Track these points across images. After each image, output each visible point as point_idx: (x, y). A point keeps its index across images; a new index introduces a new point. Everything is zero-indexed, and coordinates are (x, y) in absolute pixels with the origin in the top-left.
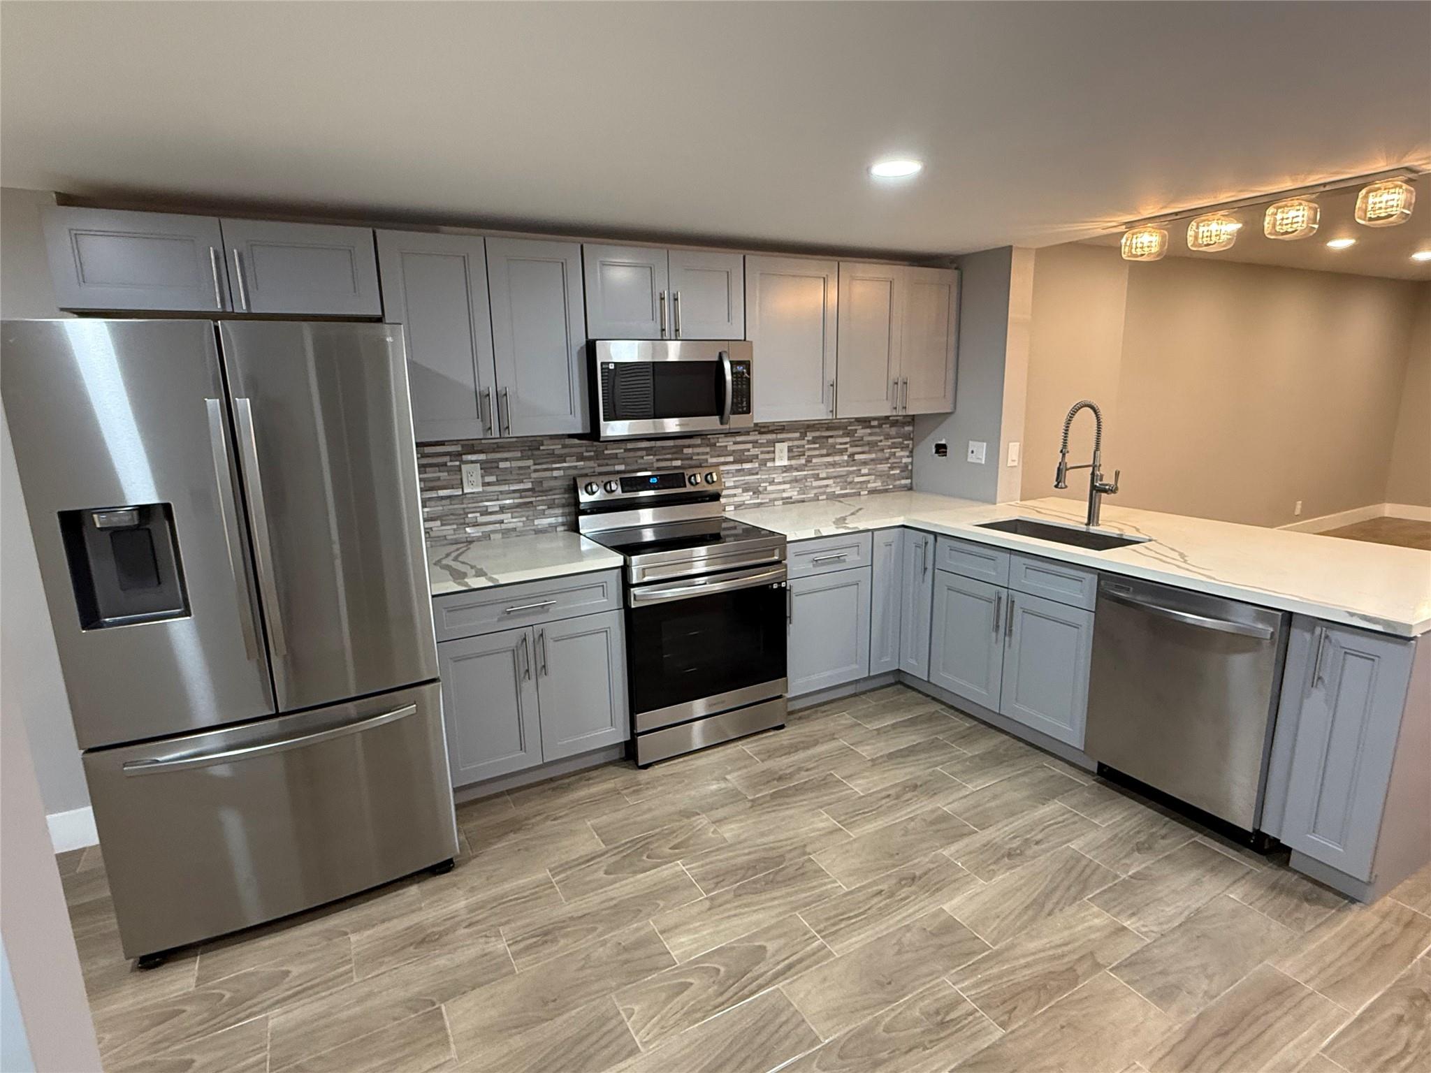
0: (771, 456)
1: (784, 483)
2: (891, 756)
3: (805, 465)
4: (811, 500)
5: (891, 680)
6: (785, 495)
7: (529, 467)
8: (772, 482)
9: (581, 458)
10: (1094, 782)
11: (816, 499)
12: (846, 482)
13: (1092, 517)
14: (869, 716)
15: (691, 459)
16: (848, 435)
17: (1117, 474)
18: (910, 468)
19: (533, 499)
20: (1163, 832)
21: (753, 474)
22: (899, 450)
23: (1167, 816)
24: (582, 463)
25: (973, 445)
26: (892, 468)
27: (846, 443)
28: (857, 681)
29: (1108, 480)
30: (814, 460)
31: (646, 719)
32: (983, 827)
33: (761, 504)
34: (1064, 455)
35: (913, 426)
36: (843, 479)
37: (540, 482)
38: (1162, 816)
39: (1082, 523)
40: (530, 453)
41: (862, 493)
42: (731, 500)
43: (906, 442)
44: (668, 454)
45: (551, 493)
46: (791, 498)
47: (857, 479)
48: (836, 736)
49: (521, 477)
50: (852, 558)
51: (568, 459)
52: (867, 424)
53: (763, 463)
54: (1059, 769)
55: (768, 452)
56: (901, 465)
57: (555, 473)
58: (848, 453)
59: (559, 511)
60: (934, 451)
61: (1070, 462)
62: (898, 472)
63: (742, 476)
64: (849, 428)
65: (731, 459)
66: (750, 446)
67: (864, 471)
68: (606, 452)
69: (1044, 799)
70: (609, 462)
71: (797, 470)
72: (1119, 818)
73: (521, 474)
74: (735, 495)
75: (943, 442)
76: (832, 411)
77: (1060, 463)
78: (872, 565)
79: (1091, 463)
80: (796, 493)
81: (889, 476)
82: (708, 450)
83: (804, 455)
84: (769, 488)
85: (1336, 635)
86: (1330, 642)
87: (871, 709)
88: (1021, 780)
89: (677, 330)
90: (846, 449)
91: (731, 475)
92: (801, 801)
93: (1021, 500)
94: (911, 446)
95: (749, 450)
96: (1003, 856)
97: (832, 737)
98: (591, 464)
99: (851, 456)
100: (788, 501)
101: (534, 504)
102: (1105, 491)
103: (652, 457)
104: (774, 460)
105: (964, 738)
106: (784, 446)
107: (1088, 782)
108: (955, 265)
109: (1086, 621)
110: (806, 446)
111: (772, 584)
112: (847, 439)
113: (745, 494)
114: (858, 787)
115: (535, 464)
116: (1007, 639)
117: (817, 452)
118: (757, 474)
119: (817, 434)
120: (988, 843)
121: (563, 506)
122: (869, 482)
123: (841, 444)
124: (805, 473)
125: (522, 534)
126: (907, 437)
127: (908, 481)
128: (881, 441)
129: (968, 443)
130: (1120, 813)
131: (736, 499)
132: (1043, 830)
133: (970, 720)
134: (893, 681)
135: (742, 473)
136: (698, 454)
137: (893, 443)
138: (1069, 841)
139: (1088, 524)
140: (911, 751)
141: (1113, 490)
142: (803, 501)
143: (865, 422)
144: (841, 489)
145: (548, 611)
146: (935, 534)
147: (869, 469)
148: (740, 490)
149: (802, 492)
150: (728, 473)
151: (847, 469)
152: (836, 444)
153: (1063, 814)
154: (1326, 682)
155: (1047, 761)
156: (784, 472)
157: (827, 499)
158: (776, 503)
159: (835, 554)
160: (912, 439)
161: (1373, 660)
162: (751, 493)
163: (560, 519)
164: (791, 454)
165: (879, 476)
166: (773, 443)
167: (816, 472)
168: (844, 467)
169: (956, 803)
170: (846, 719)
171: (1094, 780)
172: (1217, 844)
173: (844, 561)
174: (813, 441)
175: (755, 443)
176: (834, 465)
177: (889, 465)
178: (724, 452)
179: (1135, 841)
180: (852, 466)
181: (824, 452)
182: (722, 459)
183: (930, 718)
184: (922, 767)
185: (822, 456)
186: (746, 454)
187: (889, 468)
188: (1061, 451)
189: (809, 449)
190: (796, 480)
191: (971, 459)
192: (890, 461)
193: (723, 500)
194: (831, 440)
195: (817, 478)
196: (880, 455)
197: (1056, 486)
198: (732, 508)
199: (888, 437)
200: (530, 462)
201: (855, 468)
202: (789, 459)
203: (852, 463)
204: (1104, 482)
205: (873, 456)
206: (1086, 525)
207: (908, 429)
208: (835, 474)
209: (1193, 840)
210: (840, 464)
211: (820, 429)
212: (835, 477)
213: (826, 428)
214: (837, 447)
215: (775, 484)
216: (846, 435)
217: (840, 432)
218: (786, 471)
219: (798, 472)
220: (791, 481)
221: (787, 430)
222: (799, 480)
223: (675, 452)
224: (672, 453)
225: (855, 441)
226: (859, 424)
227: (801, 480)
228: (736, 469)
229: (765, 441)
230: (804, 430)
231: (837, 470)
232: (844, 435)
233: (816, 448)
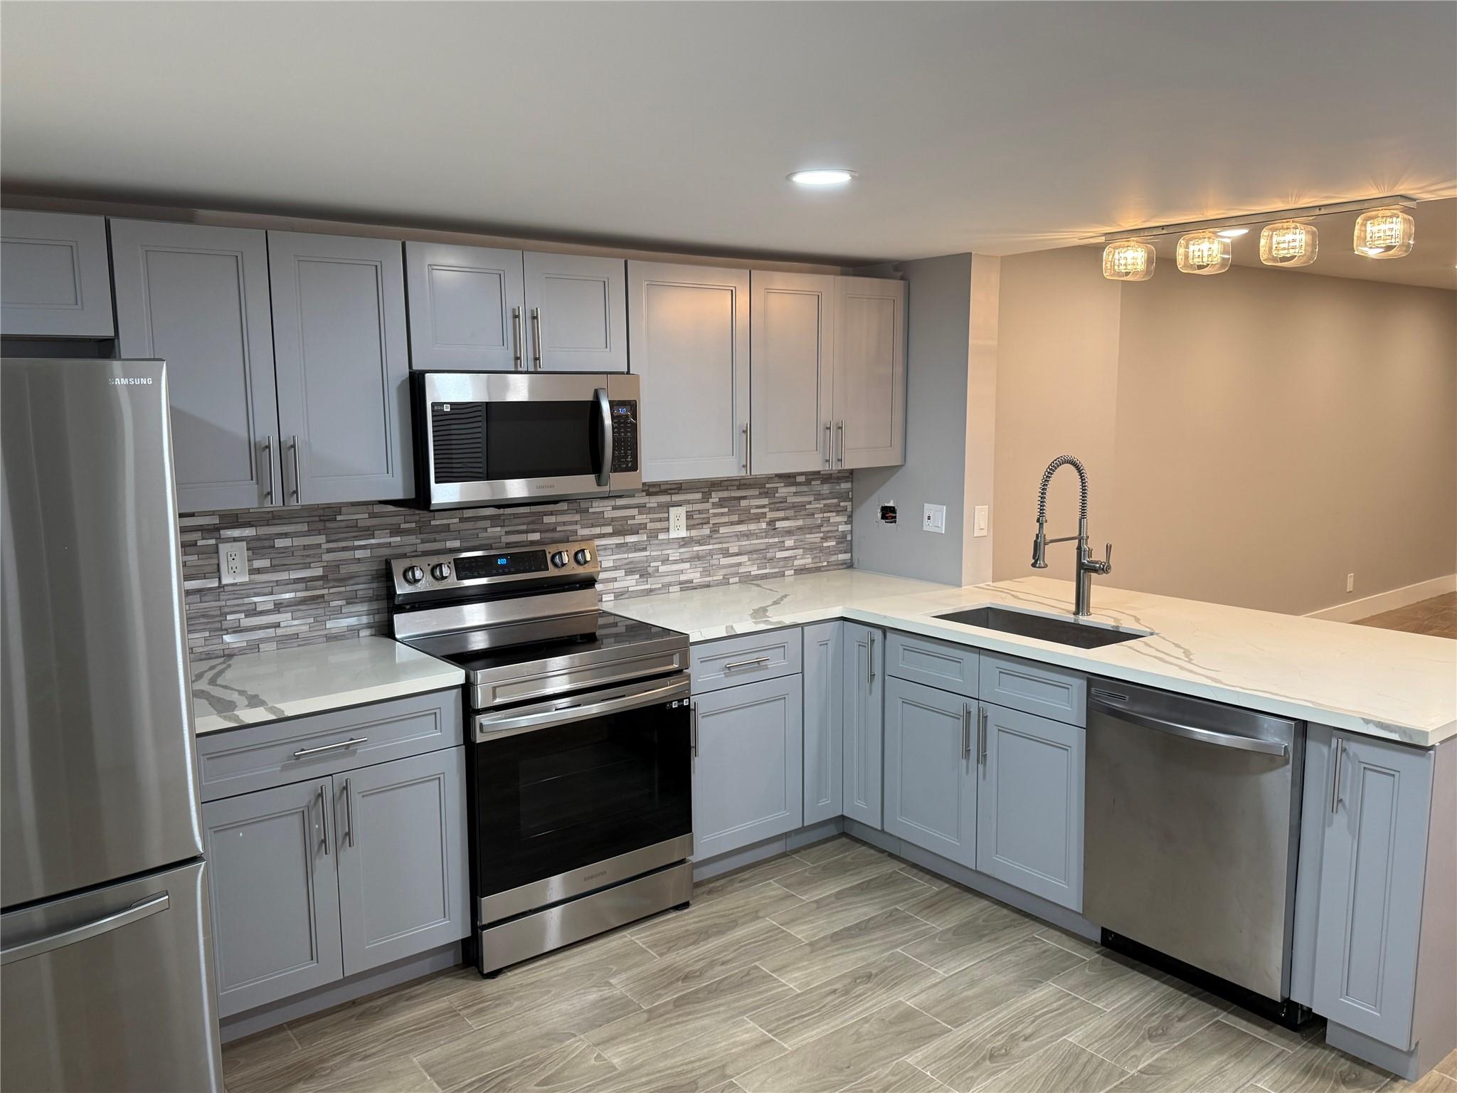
0: (664, 524)
1: (682, 561)
2: (836, 937)
3: (710, 537)
4: (719, 584)
5: (832, 830)
6: (683, 578)
7: (319, 546)
8: (665, 561)
9: (396, 531)
10: (1097, 956)
11: (725, 582)
12: (765, 558)
13: (1081, 602)
14: (804, 883)
15: (554, 530)
16: (766, 494)
17: (1109, 548)
18: (849, 538)
19: (325, 591)
20: (1181, 1012)
21: (640, 550)
22: (834, 514)
23: (1185, 992)
24: (398, 539)
25: (929, 509)
26: (825, 539)
27: (764, 507)
28: (786, 835)
29: (1098, 556)
30: (722, 530)
31: (494, 905)
32: (957, 1023)
33: (651, 590)
34: (1041, 525)
35: (852, 482)
36: (762, 556)
37: (336, 566)
38: (1180, 993)
39: (1069, 612)
40: (320, 526)
41: (787, 573)
42: (610, 586)
43: (842, 504)
44: (524, 524)
45: (351, 582)
46: (691, 581)
47: (780, 555)
48: (760, 914)
49: (308, 560)
50: (776, 663)
51: (377, 533)
52: (792, 480)
53: (653, 535)
54: (1052, 941)
55: (660, 520)
56: (837, 534)
57: (359, 554)
58: (767, 520)
59: (364, 607)
60: (879, 515)
61: (1049, 533)
62: (834, 543)
63: (624, 553)
64: (767, 486)
65: (609, 530)
66: (635, 512)
67: (789, 543)
68: (433, 523)
69: (1035, 979)
70: (438, 537)
71: (699, 543)
72: (1127, 999)
73: (308, 556)
74: (615, 580)
75: (891, 504)
76: (745, 466)
77: (1037, 536)
78: (802, 672)
79: (1076, 534)
80: (698, 575)
81: (822, 549)
82: (577, 517)
83: (709, 523)
84: (662, 569)
85: (1354, 747)
86: (1348, 755)
87: (807, 874)
88: (1007, 958)
89: (536, 359)
90: (765, 513)
91: (609, 552)
92: (716, 1006)
93: (993, 582)
94: (849, 509)
95: (633, 517)
96: (984, 1059)
97: (755, 916)
98: (412, 539)
99: (772, 522)
100: (687, 586)
101: (326, 598)
102: (1095, 570)
103: (499, 529)
104: (668, 530)
105: (932, 906)
106: (681, 511)
107: (1091, 955)
108: (900, 274)
109: (1076, 739)
110: (711, 511)
111: (671, 702)
112: (765, 501)
113: (629, 578)
114: (792, 982)
115: (328, 542)
116: (981, 766)
117: (725, 519)
118: (645, 549)
119: (725, 494)
120: (965, 1042)
121: (370, 600)
122: (795, 557)
123: (757, 507)
124: (710, 547)
125: (307, 641)
126: (844, 496)
127: (847, 556)
128: (810, 503)
129: (924, 506)
130: (1129, 993)
131: (617, 585)
132: (1034, 1021)
133: (940, 882)
134: (835, 832)
135: (624, 549)
136: (564, 524)
137: (825, 505)
138: (1064, 1033)
139: (1076, 613)
140: (862, 929)
141: (1104, 569)
142: (708, 586)
143: (788, 478)
144: (759, 568)
145: (355, 752)
146: (884, 630)
147: (796, 541)
148: (622, 573)
149: (706, 572)
150: (605, 549)
151: (767, 540)
152: (751, 507)
153: (1059, 999)
154: (1347, 805)
155: (1038, 931)
156: (681, 546)
157: (740, 582)
158: (671, 589)
159: (753, 658)
160: (851, 500)
161: (1393, 775)
162: (638, 576)
163: (365, 620)
164: (692, 522)
165: (810, 549)
166: (666, 507)
167: (725, 545)
168: (762, 538)
169: (923, 994)
170: (774, 888)
171: (1098, 953)
172: (1245, 1023)
173: (766, 668)
174: (720, 504)
175: (641, 507)
176: (748, 535)
177: (822, 535)
178: (599, 520)
179: (1146, 1026)
180: (773, 537)
181: (735, 518)
182: (597, 530)
183: (887, 883)
184: (877, 949)
185: (732, 523)
186: (630, 522)
187: (822, 538)
188: (1038, 521)
189: (715, 515)
190: (698, 557)
191: (928, 526)
192: (823, 529)
193: (598, 587)
194: (744, 503)
195: (726, 553)
196: (809, 521)
197: (1034, 565)
198: (611, 597)
199: (819, 497)
200: (321, 539)
201: (776, 540)
202: (689, 528)
203: (772, 533)
204: (1094, 558)
205: (800, 523)
206: (1074, 614)
207: (845, 486)
208: (749, 548)
209: (1216, 1019)
210: (756, 534)
211: (729, 488)
212: (751, 552)
213: (737, 486)
214: (752, 511)
215: (670, 562)
216: (763, 496)
217: (756, 492)
218: (683, 545)
219: (701, 545)
220: (691, 558)
221: (684, 490)
222: (702, 557)
223: (533, 522)
224: (528, 524)
225: (776, 503)
226: (781, 480)
227: (706, 557)
228: (616, 544)
229: (656, 505)
230: (707, 490)
231: (752, 542)
232: (761, 496)
233: (725, 513)
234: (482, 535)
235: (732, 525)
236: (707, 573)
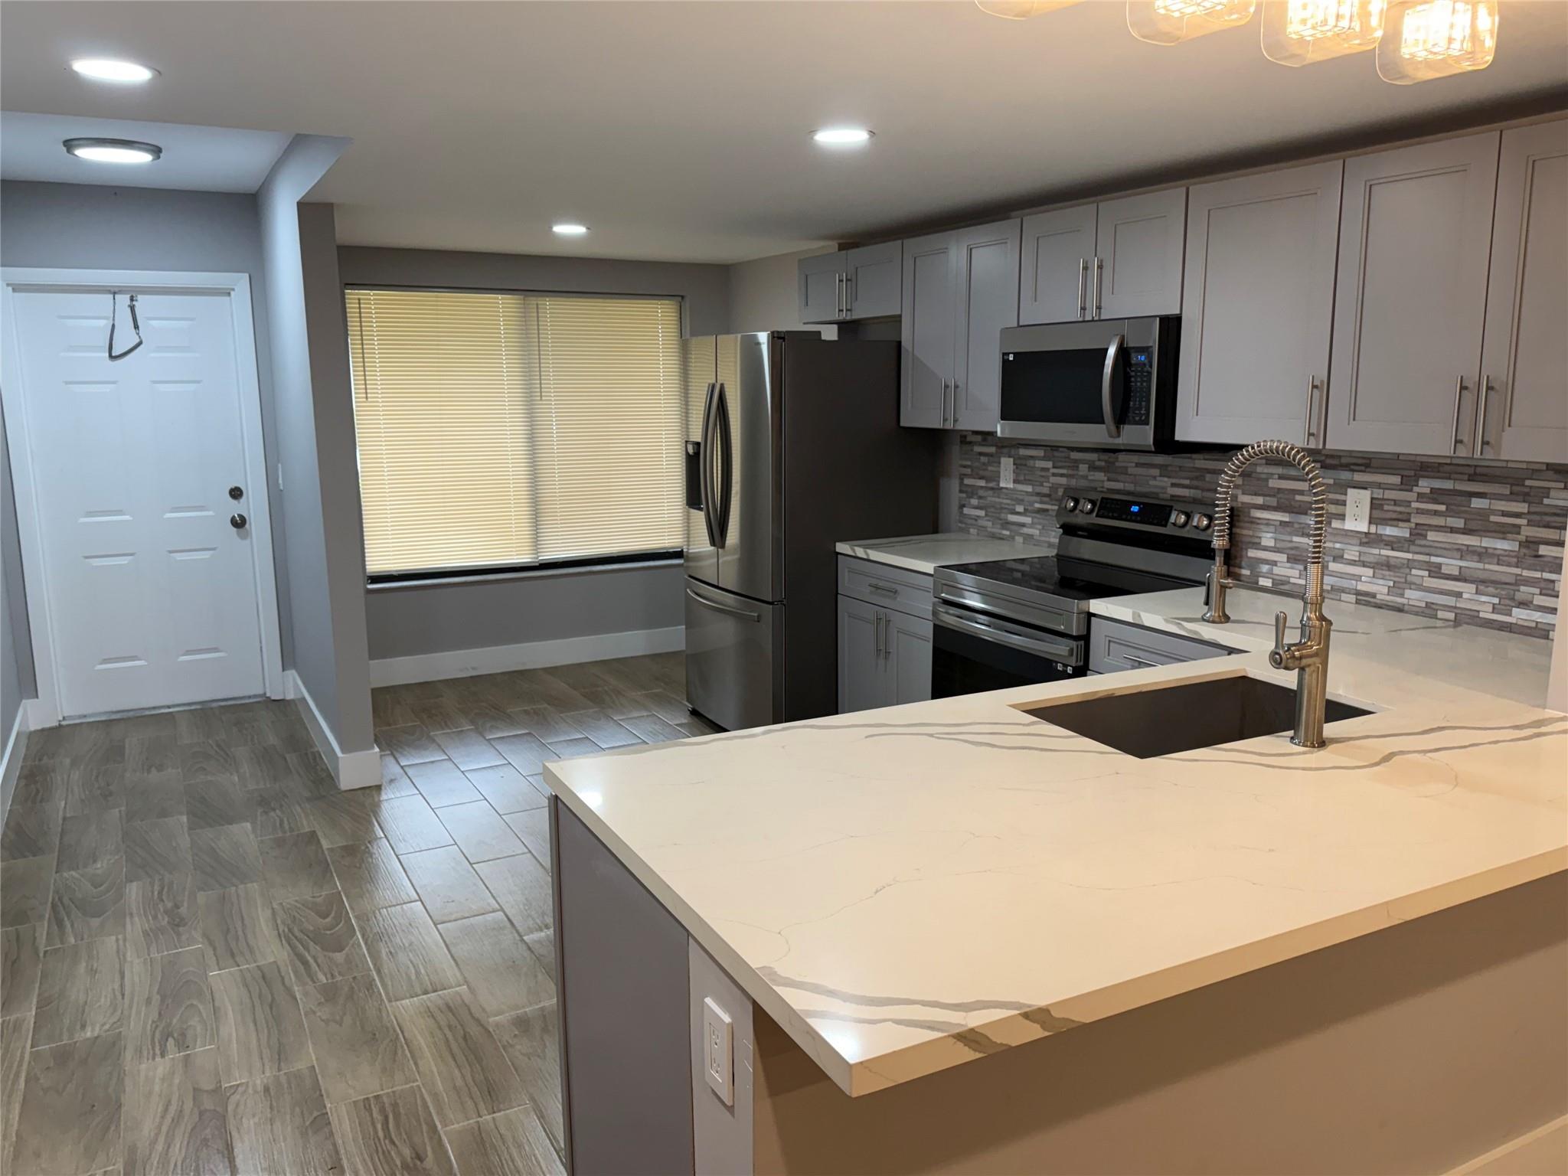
1: (1362, 564)
3: (1410, 541)
7: (1047, 470)
8: (1338, 558)
12: (1513, 599)
16: (1525, 497)
19: (1047, 506)
27: (1518, 515)
30: (1432, 536)
44: (1187, 478)
46: (1374, 596)
49: (1044, 480)
58: (1522, 538)
64: (1528, 483)
65: (1273, 501)
66: (1305, 486)
71: (1391, 546)
73: (1044, 476)
80: (1384, 590)
83: (1408, 521)
84: (1331, 567)
89: (1099, 308)
90: (1519, 527)
95: (1302, 493)
106: (1365, 496)
110: (1414, 505)
112: (1522, 508)
115: (1054, 467)
117: (1439, 521)
119: (1438, 484)
123: (1504, 514)
124: (1409, 556)
135: (1288, 529)
144: (1494, 610)
149: (1397, 589)
150: (1267, 524)
151: (1518, 571)
152: (1494, 512)
158: (1344, 596)
164: (1377, 513)
166: (1343, 487)
167: (1434, 559)
168: (1509, 565)
174: (1435, 496)
176: (1482, 555)
181: (1459, 523)
189: (1420, 512)
190: (1387, 565)
195: (1435, 571)
200: (1049, 464)
202: (1374, 521)
203: (1532, 561)
210: (1499, 556)
211: (1453, 476)
212: (1483, 582)
213: (1470, 475)
214: (1493, 518)
215: (1344, 561)
216: (1521, 498)
217: (1506, 490)
218: (1366, 543)
219: (1393, 549)
220: (1377, 563)
221: (1373, 468)
222: (1395, 567)
223: (1197, 478)
224: (1191, 479)
225: (1546, 514)
226: (1555, 477)
227: (1399, 568)
228: (1281, 522)
229: (1428, 491)
230: (1412, 473)
231: (1487, 566)
232: (1513, 496)
233: (1442, 512)
234: (1152, 483)
235: (1451, 532)
236: (1400, 591)
